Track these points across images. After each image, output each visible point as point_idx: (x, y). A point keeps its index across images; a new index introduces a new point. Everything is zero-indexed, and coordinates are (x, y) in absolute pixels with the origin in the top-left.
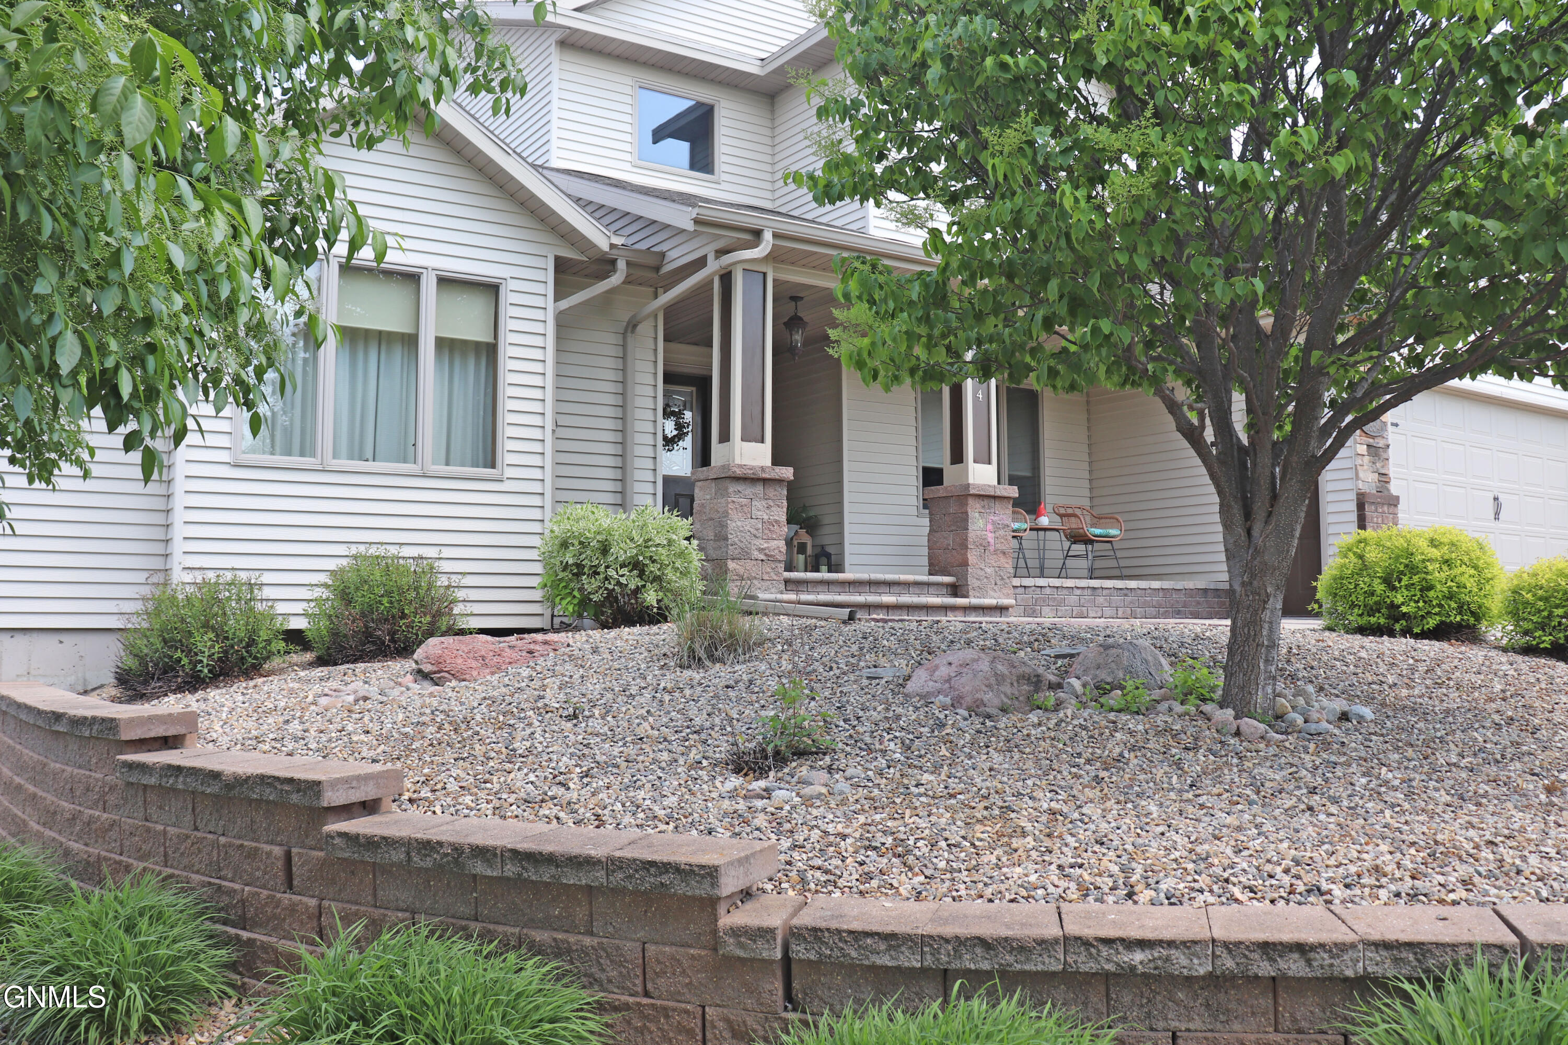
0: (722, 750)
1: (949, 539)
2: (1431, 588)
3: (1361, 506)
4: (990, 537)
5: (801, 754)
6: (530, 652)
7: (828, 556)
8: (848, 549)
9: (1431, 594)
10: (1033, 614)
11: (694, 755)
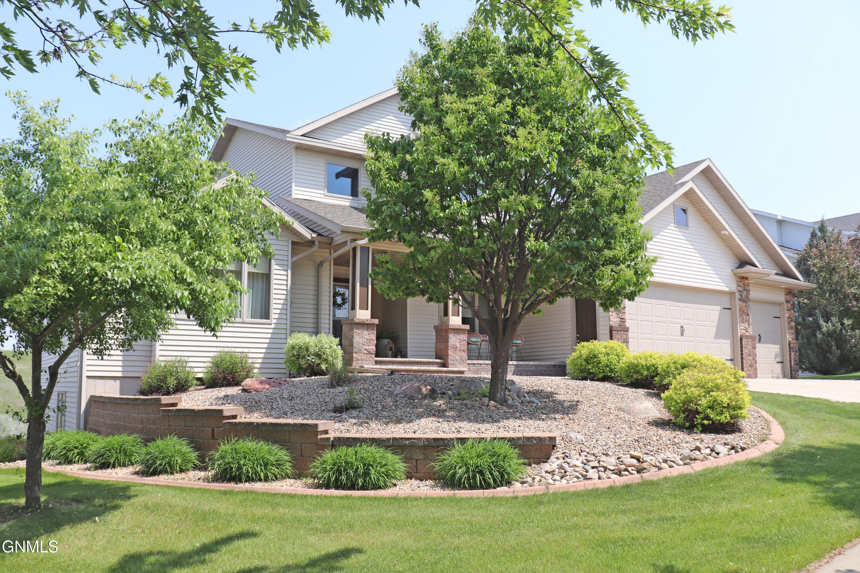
0: (331, 406)
1: (442, 346)
2: (600, 363)
3: (611, 332)
4: (458, 345)
5: (353, 408)
6: (280, 384)
7: (401, 352)
8: (409, 349)
9: (600, 365)
10: (477, 374)
11: (323, 408)
